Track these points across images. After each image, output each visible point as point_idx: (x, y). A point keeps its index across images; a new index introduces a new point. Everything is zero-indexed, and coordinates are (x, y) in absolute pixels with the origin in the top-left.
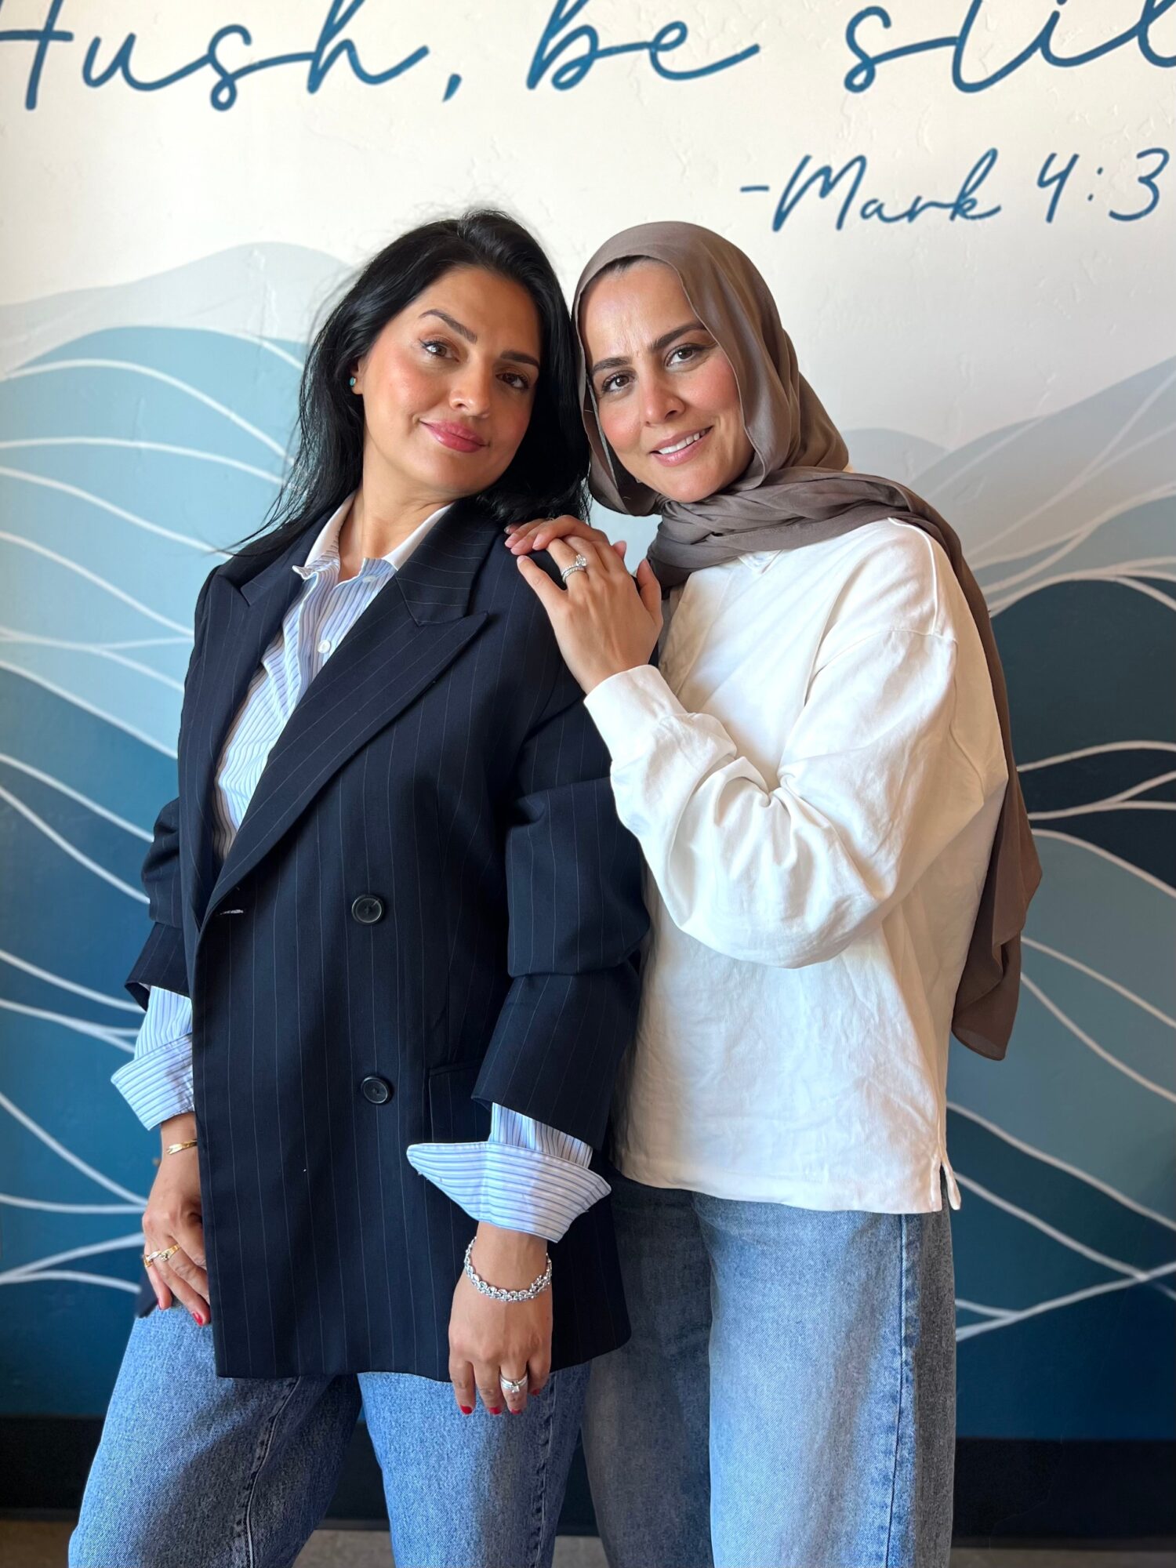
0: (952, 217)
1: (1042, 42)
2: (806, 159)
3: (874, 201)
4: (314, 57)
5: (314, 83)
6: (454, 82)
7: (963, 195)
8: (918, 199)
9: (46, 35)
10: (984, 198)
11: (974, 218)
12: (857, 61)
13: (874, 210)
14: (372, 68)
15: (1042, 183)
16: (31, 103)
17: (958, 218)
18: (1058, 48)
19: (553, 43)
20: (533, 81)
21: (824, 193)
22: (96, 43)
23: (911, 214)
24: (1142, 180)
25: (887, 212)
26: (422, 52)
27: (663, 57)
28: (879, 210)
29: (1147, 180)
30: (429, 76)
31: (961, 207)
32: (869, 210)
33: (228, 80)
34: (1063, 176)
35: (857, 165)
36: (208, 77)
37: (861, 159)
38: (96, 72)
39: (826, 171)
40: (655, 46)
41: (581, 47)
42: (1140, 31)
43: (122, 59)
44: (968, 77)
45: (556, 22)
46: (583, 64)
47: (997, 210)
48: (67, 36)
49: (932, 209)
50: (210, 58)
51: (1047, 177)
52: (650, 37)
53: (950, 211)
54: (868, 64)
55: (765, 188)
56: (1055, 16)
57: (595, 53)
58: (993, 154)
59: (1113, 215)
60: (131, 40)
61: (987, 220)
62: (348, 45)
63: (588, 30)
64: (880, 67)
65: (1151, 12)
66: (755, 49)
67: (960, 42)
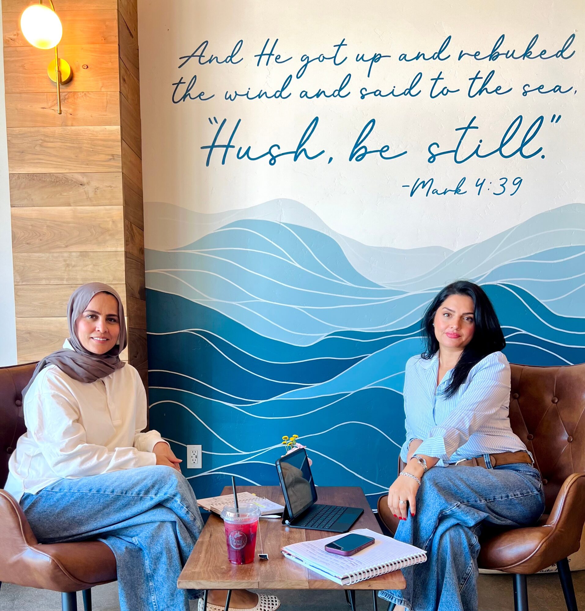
0: (455, 194)
1: (476, 152)
2: (419, 179)
3: (436, 190)
4: (295, 153)
5: (296, 159)
6: (331, 159)
7: (457, 188)
8: (446, 189)
9: (228, 146)
10: (463, 189)
11: (460, 194)
12: (431, 155)
13: (435, 192)
14: (310, 156)
15: (477, 186)
16: (223, 163)
17: (456, 194)
18: (480, 153)
19: (356, 150)
20: (350, 159)
21: (423, 187)
22: (241, 148)
23: (445, 193)
24: (501, 185)
25: (439, 192)
26: (323, 152)
27: (383, 154)
28: (437, 192)
29: (502, 185)
30: (324, 158)
31: (457, 191)
32: (434, 192)
33: (274, 158)
34: (482, 184)
35: (431, 181)
36: (269, 157)
37: (432, 179)
38: (240, 156)
39: (424, 182)
40: (381, 151)
41: (363, 151)
42: (500, 149)
43: (247, 153)
44: (458, 160)
45: (357, 145)
46: (363, 155)
47: (466, 192)
48: (233, 147)
49: (450, 192)
50: (269, 152)
51: (478, 184)
52: (380, 149)
53: (454, 192)
54: (434, 156)
55: (409, 186)
56: (479, 146)
57: (366, 152)
58: (465, 179)
59: (494, 194)
60: (250, 147)
61: (464, 194)
62: (304, 150)
63: (364, 147)
64: (436, 157)
65: (502, 145)
66: (406, 152)
67: (456, 151)
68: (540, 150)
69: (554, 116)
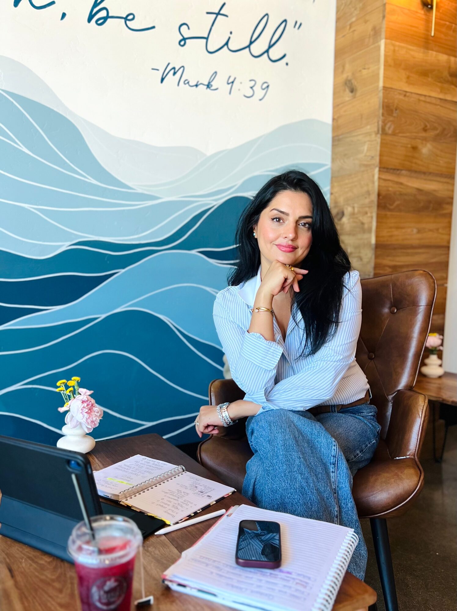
0: (207, 88)
1: (227, 44)
2: (169, 64)
3: (187, 80)
5: (16, 4)
6: (64, 15)
7: (209, 83)
8: (198, 82)
10: (214, 84)
11: (212, 90)
12: (182, 38)
13: (187, 82)
14: (36, 4)
15: (228, 84)
18: (232, 46)
19: (95, 10)
20: (89, 20)
21: (175, 73)
23: (197, 86)
25: (191, 84)
26: (53, 3)
27: (128, 22)
28: (188, 83)
29: (251, 88)
30: (55, 11)
31: (209, 86)
34: (233, 82)
35: (182, 69)
37: (183, 67)
39: (174, 68)
40: (126, 19)
41: (103, 14)
42: (249, 46)
44: (210, 50)
45: (96, 5)
46: (105, 19)
47: (217, 89)
49: (201, 86)
51: (229, 82)
52: (124, 16)
54: (184, 39)
55: (158, 70)
56: (229, 38)
57: (108, 16)
58: (216, 72)
59: (245, 96)
61: (215, 91)
63: (105, 8)
64: (187, 41)
65: (251, 43)
66: (153, 27)
67: (207, 39)
68: (284, 56)
69: (296, 22)
